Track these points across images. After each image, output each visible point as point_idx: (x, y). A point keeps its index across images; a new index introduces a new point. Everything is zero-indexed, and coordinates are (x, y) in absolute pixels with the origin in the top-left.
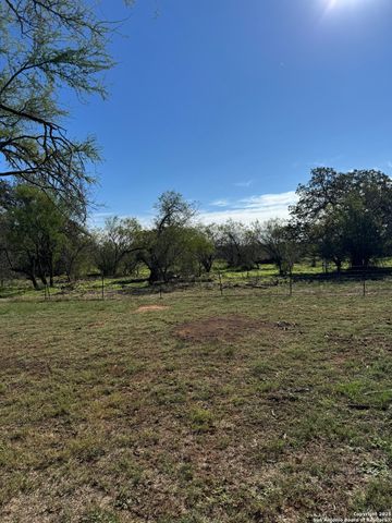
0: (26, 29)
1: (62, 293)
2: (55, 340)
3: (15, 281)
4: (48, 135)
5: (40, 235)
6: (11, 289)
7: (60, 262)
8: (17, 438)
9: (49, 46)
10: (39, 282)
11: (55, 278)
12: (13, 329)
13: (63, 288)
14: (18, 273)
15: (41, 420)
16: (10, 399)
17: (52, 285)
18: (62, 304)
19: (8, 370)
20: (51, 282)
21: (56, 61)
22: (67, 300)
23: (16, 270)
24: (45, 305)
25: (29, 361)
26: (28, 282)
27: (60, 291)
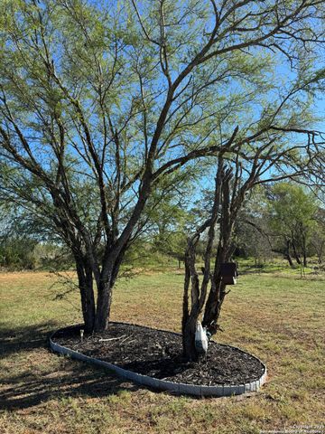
0: (294, 63)
1: (316, 273)
2: (315, 316)
3: (275, 259)
4: (311, 142)
5: (294, 222)
6: (272, 266)
7: (311, 245)
8: (295, 397)
9: (310, 69)
10: (294, 261)
11: (308, 259)
12: (277, 300)
13: (316, 268)
14: (277, 254)
15: (314, 388)
16: (285, 361)
17: (305, 265)
18: (316, 283)
19: (279, 335)
20: (305, 262)
21: (316, 80)
22: (321, 280)
23: (275, 251)
24: (301, 282)
25: (296, 330)
26: (286, 261)
27: (313, 271)
